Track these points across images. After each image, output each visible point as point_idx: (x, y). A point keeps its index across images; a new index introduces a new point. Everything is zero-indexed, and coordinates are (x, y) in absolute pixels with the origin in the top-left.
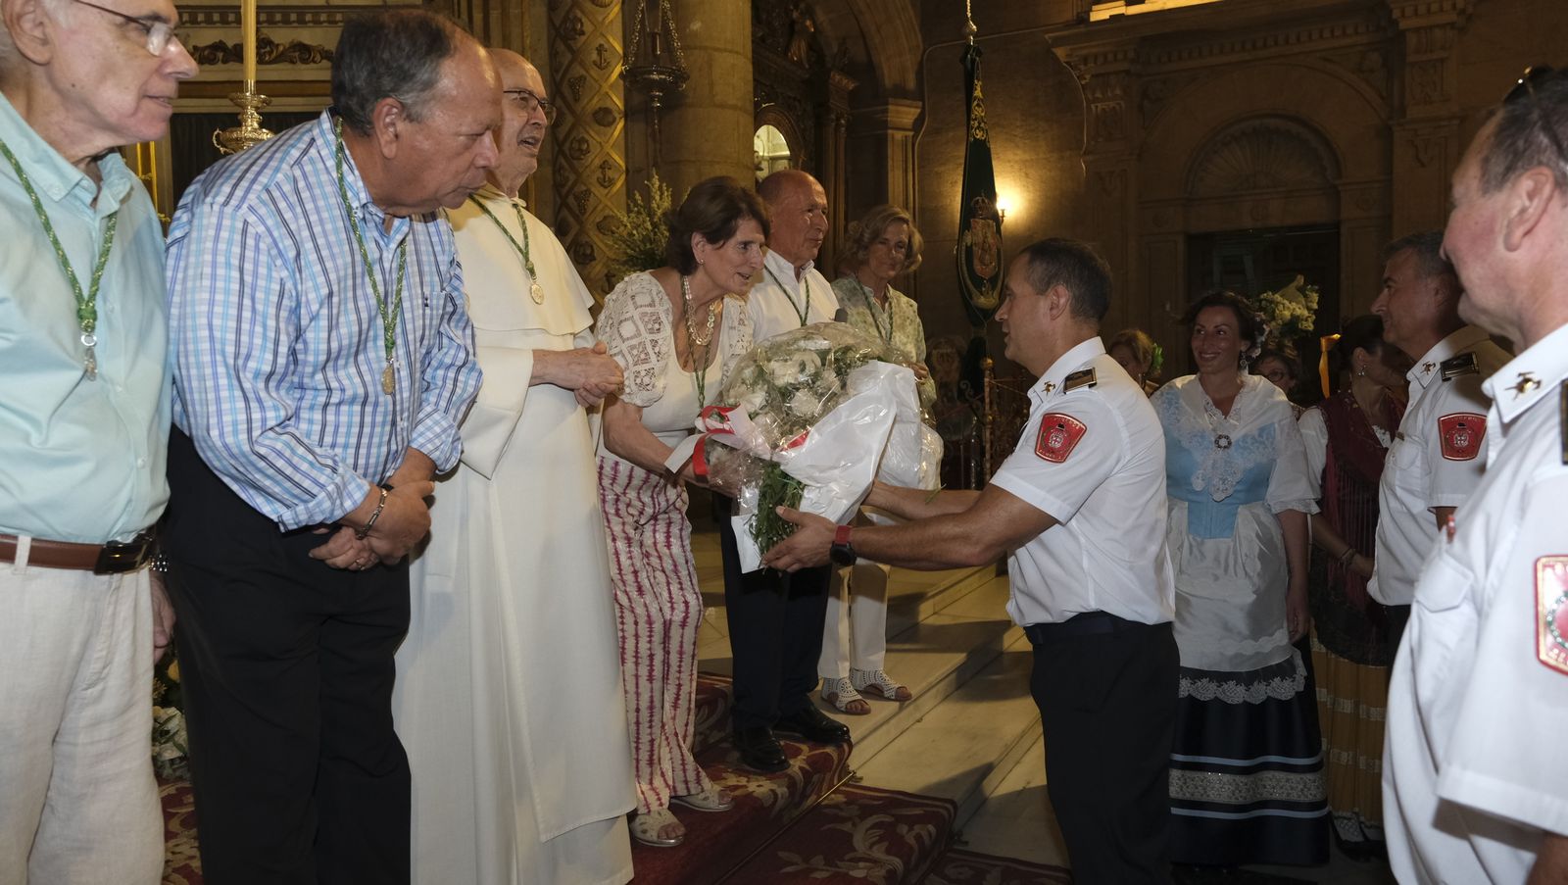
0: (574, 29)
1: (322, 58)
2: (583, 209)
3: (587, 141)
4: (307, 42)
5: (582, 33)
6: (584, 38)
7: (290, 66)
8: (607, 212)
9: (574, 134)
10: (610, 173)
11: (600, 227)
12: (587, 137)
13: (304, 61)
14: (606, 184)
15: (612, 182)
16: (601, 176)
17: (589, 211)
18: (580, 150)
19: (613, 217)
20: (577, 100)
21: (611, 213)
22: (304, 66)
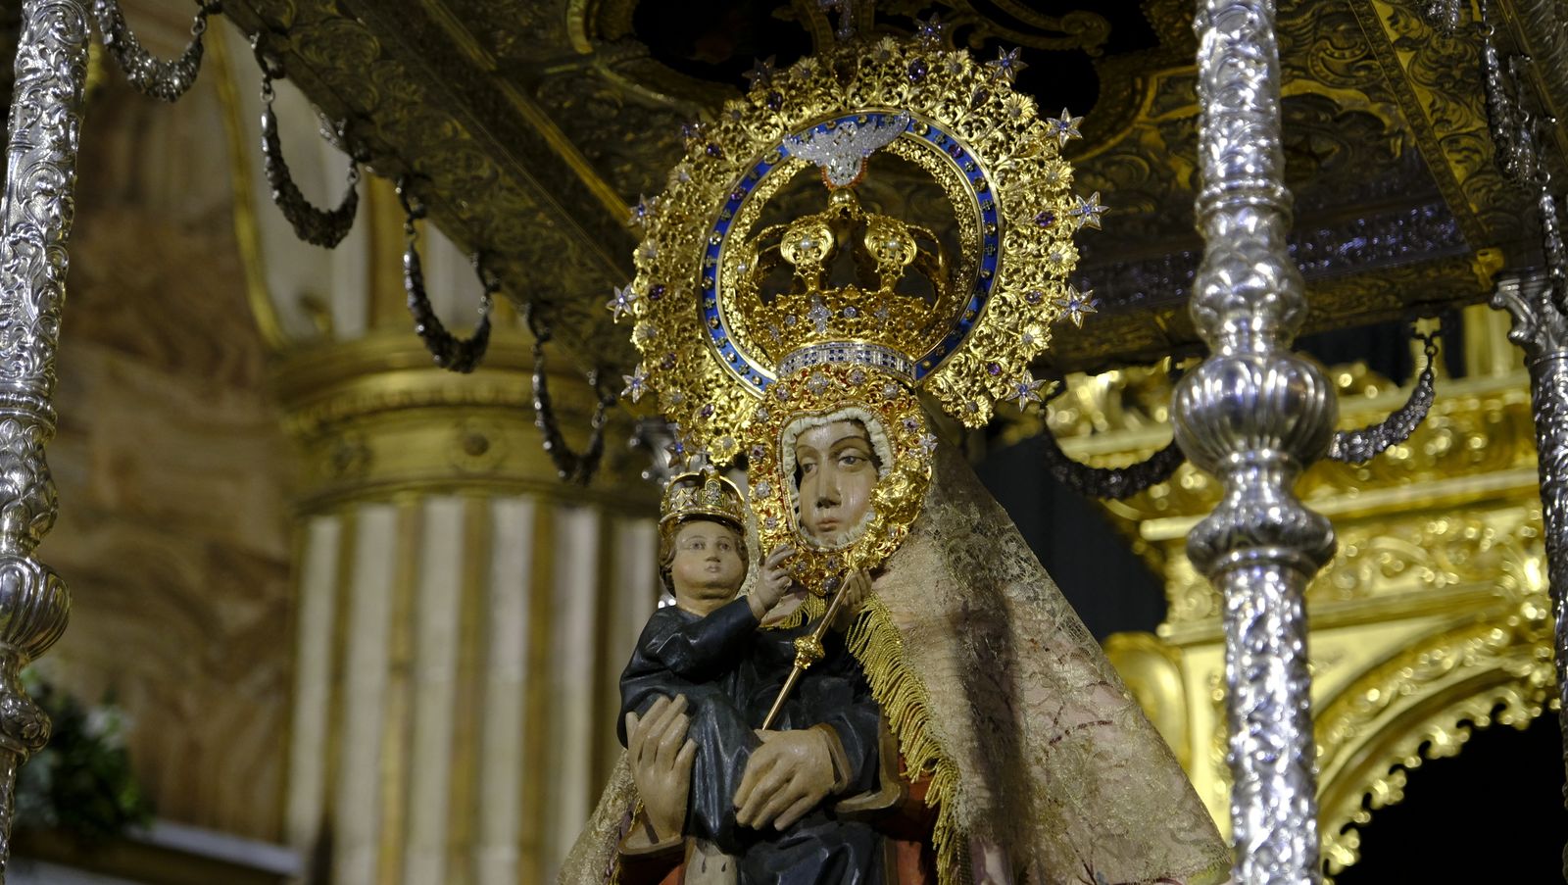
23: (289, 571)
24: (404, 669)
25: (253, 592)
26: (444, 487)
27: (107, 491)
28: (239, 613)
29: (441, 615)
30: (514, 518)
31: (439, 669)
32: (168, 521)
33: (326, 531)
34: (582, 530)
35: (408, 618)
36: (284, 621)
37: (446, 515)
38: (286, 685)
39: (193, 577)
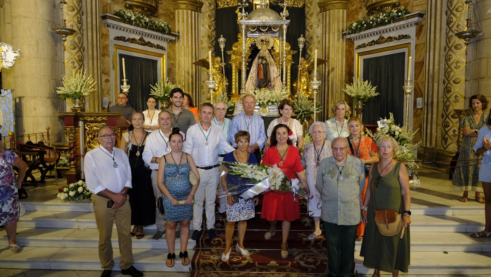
0: (450, 21)
1: (395, 40)
2: (449, 76)
3: (451, 55)
4: (392, 36)
5: (452, 22)
6: (453, 23)
7: (388, 43)
8: (457, 77)
9: (448, 53)
10: (459, 64)
11: (454, 82)
12: (452, 54)
13: (391, 41)
14: (457, 68)
15: (459, 67)
16: (456, 66)
17: (451, 77)
18: (449, 58)
19: (459, 78)
20: (450, 43)
21: (458, 77)
22: (391, 42)
23: (174, 13)
24: (183, 21)
25: (172, 15)
26: (185, 9)
27: (164, 8)
28: (172, 16)
29: (185, 18)
30: (189, 11)
31: (185, 22)
32: (168, 10)
33: (176, 11)
34: (193, 12)
35: (183, 18)
36: (174, 17)
37: (185, 11)
38: (175, 21)
39: (169, 14)
